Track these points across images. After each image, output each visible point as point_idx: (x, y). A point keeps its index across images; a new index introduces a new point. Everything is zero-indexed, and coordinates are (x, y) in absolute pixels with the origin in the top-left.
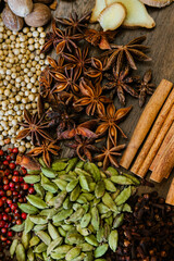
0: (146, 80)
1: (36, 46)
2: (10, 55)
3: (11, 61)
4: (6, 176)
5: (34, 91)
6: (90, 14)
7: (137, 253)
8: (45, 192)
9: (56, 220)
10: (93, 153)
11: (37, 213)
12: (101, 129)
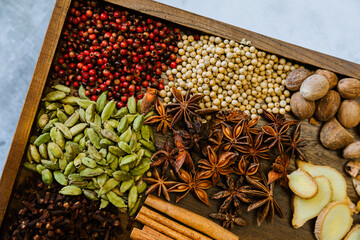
0: (237, 220)
1: (271, 105)
2: (260, 78)
3: (254, 80)
5: (224, 104)
6: (305, 161)
7: (57, 216)
9: (89, 132)
10: (161, 167)
11: (96, 112)
12: (184, 175)
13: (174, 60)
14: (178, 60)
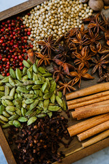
1: (83, 16)
2: (69, 8)
3: (67, 11)
4: (18, 52)
5: (63, 31)
7: (35, 135)
8: (26, 74)
10: (60, 79)
11: (14, 79)
12: (73, 74)
13: (28, 31)
14: (29, 30)
